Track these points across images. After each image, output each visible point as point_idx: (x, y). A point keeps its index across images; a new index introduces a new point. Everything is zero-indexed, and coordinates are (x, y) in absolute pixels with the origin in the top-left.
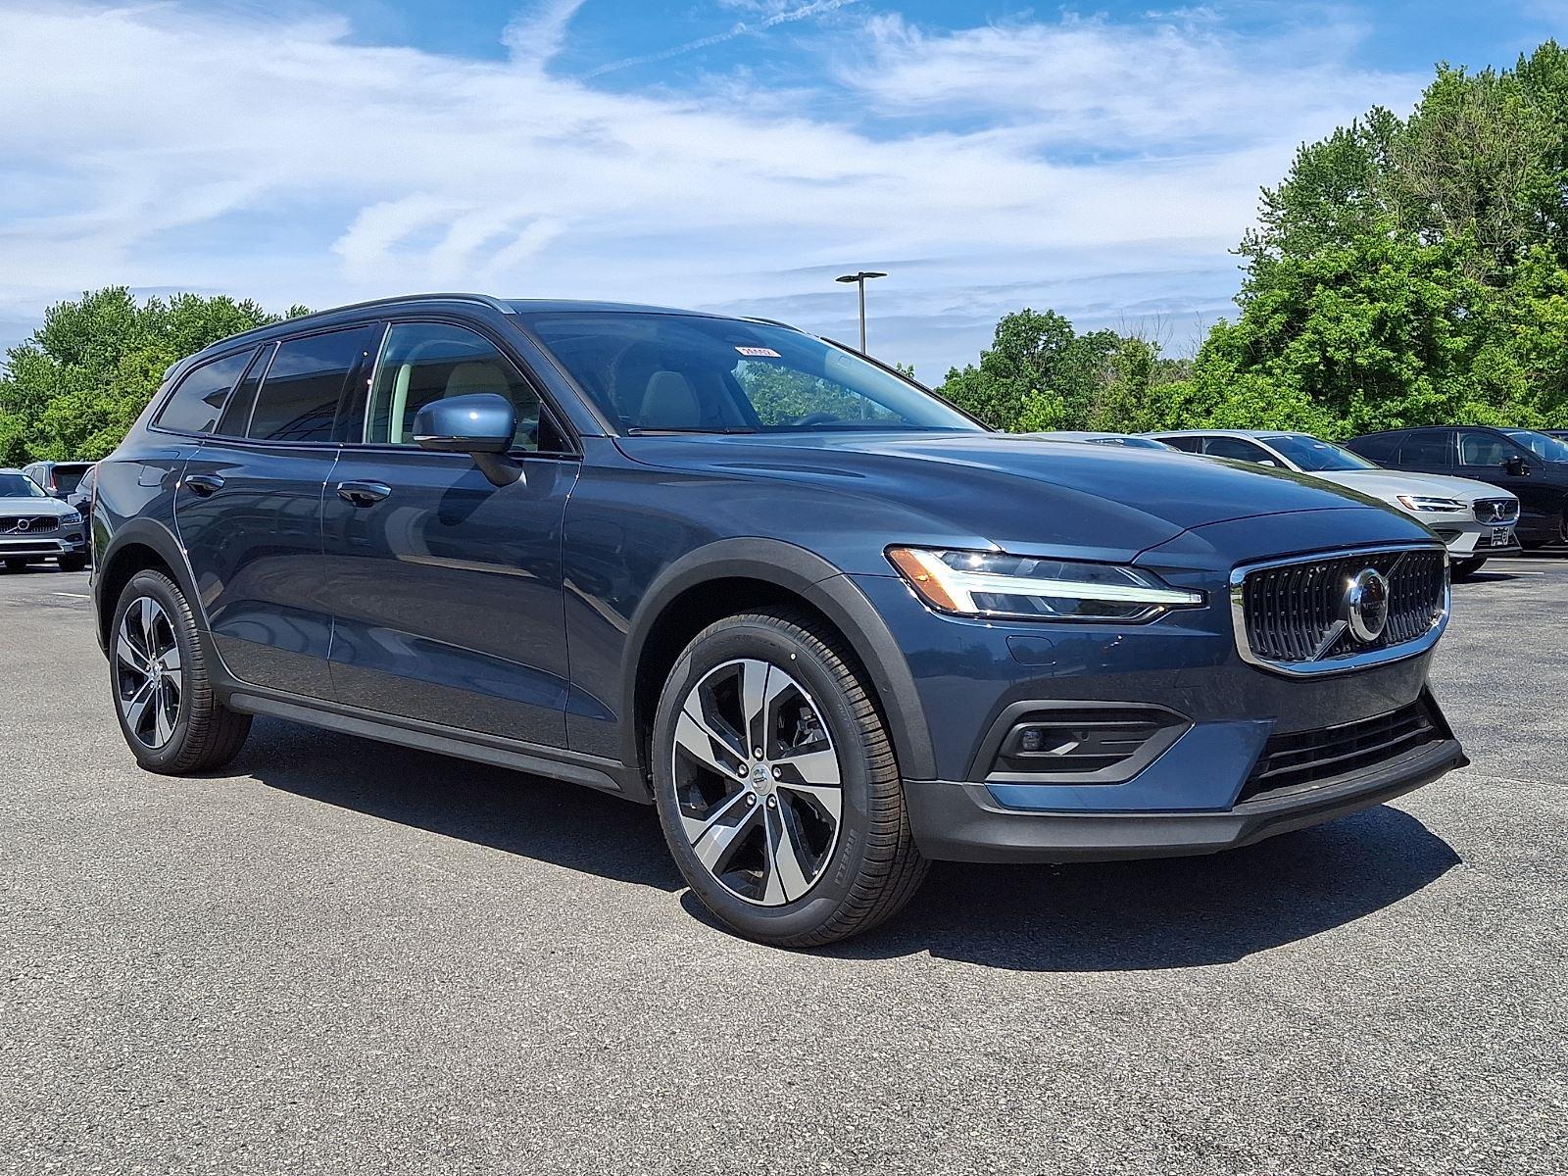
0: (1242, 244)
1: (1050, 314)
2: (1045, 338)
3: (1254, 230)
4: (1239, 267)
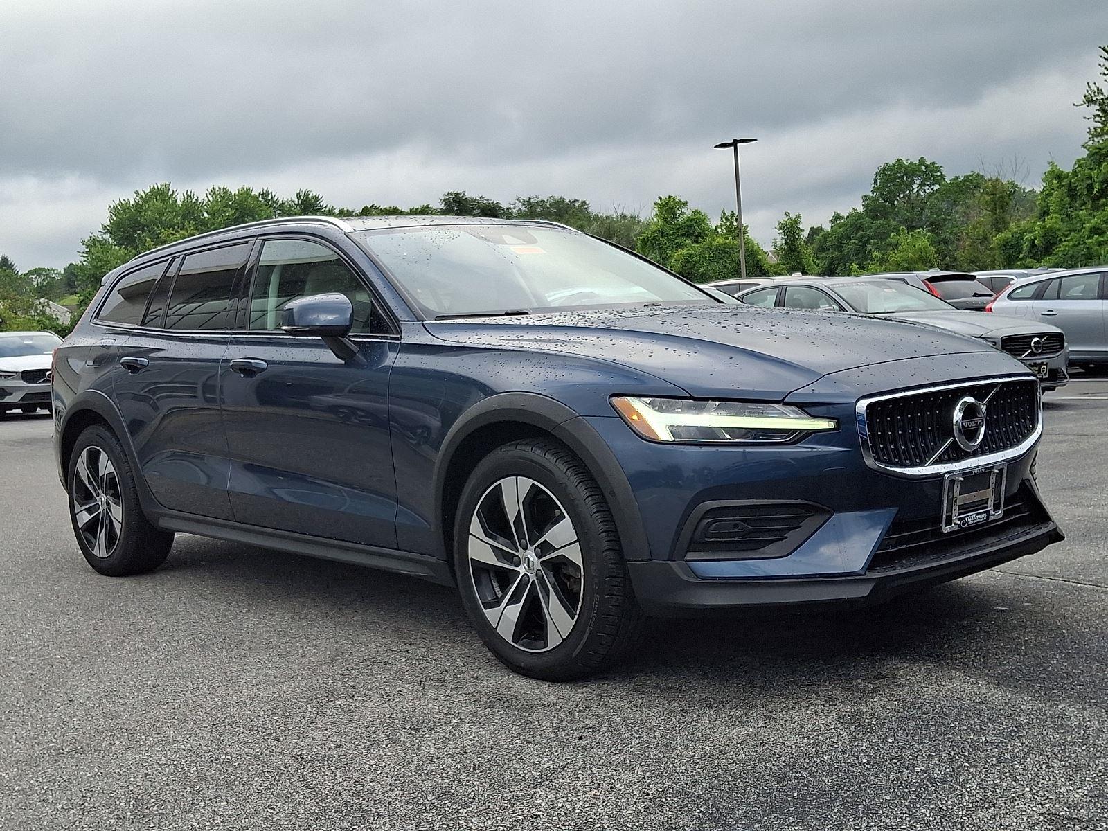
0: (1085, 96)
1: (922, 161)
2: (918, 182)
3: (1095, 84)
4: (1085, 118)
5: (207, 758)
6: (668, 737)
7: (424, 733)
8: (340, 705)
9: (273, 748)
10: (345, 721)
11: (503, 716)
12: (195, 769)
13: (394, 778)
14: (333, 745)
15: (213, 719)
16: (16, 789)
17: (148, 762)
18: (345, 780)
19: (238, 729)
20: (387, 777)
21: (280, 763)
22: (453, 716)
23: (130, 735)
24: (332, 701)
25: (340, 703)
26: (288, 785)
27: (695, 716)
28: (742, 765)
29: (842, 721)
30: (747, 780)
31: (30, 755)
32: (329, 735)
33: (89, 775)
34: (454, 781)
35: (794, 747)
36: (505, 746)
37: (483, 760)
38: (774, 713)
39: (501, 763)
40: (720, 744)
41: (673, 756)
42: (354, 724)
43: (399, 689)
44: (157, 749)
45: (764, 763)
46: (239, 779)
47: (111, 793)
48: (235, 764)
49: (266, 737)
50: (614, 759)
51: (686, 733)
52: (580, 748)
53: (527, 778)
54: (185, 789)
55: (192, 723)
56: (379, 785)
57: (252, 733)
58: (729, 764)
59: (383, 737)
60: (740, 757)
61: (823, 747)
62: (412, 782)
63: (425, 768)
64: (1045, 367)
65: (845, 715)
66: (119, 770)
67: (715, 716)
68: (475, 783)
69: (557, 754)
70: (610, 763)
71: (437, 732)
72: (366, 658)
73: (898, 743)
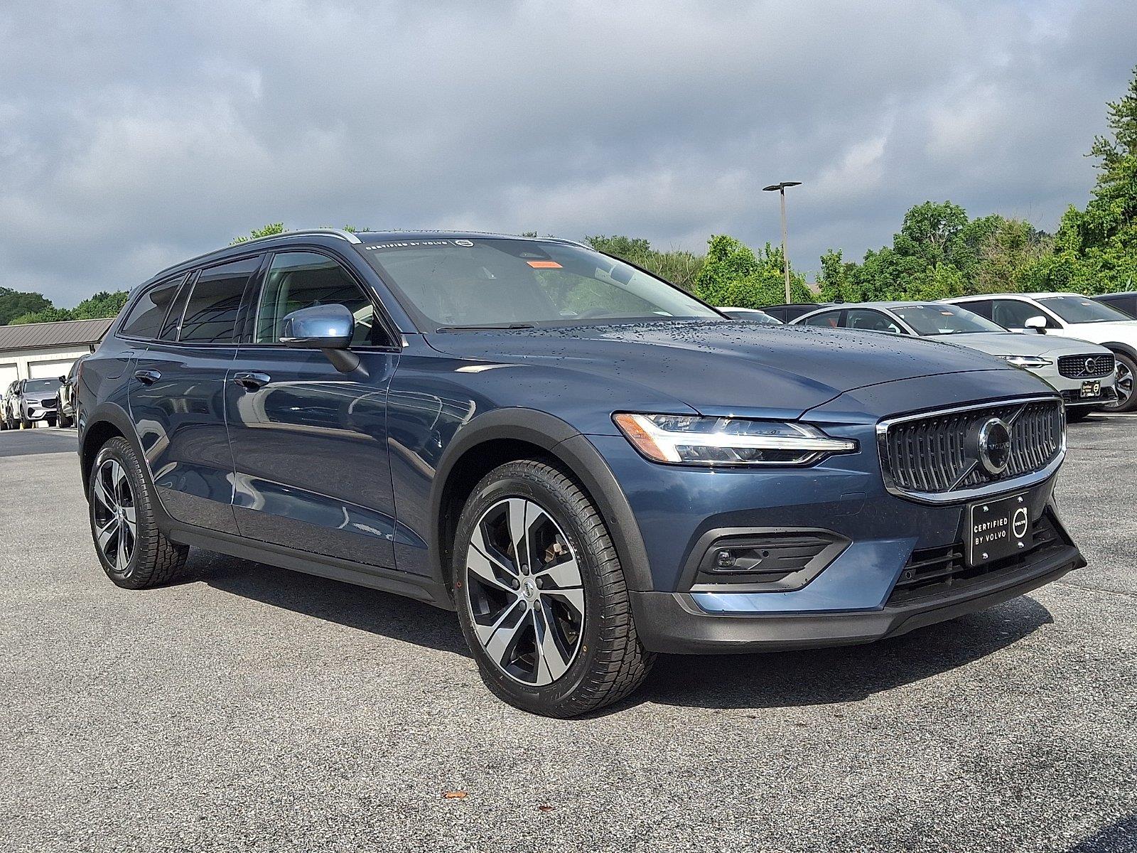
0: (1094, 148)
1: (948, 204)
2: (944, 222)
3: (1102, 137)
4: (1094, 166)
5: (268, 798)
6: (773, 786)
7: (503, 773)
8: (414, 734)
9: (340, 788)
10: (419, 754)
11: (589, 753)
12: (253, 812)
13: (469, 832)
14: (403, 786)
15: (279, 749)
16: (59, 832)
17: (204, 802)
18: (416, 833)
19: (304, 762)
20: (462, 830)
21: (346, 808)
22: (534, 752)
23: (191, 767)
24: (406, 730)
25: (414, 732)
26: (352, 838)
27: (800, 759)
28: (863, 825)
29: (965, 768)
30: (872, 846)
31: (81, 789)
32: (401, 772)
33: (139, 816)
34: (537, 838)
35: (918, 802)
36: (592, 793)
37: (568, 810)
38: (888, 757)
39: (588, 816)
40: (833, 796)
41: (782, 811)
42: (428, 759)
43: (476, 717)
44: (216, 785)
45: (887, 823)
46: (299, 827)
47: (159, 842)
48: (296, 808)
49: (333, 774)
50: (715, 814)
51: (793, 781)
52: (676, 799)
53: (618, 836)
54: (240, 839)
55: (257, 753)
56: (453, 842)
57: (319, 768)
58: (848, 823)
59: (458, 777)
60: (859, 815)
61: (952, 802)
62: (490, 838)
63: (504, 820)
64: (1097, 385)
65: (967, 762)
66: (171, 812)
67: (822, 760)
68: (561, 841)
69: (650, 805)
70: (712, 819)
71: (517, 772)
72: (442, 679)
73: (1035, 798)
